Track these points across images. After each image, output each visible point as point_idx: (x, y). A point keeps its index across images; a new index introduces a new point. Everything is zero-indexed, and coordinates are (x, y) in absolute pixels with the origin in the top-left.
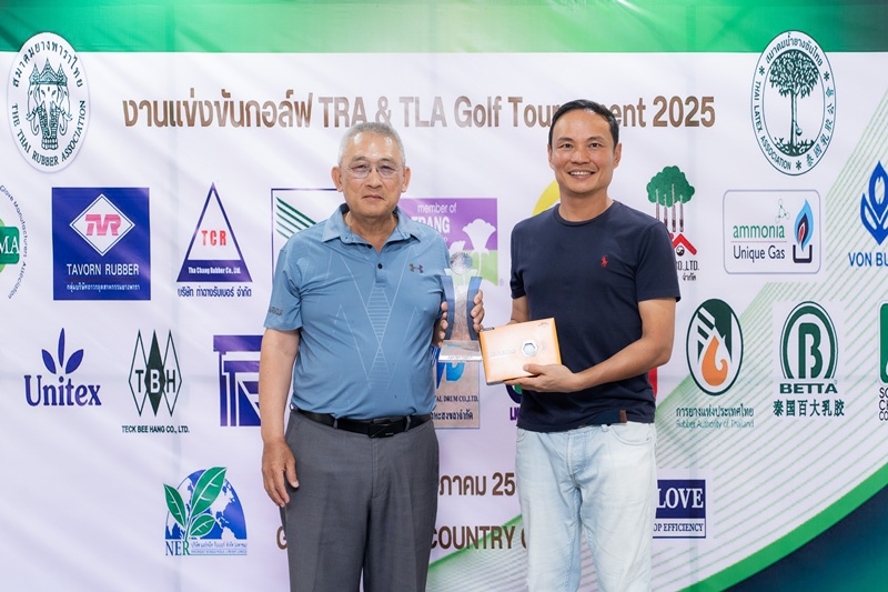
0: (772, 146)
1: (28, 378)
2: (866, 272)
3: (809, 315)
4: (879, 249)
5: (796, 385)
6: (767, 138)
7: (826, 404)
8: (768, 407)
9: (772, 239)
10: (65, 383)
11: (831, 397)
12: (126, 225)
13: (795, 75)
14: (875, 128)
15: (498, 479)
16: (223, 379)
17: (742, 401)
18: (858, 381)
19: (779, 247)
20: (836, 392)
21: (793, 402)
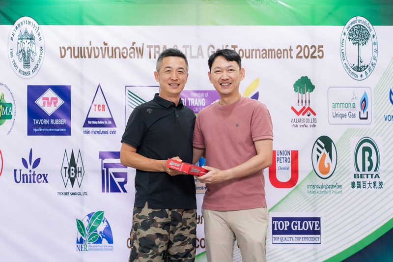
0: (350, 67)
1: (15, 171)
3: (367, 143)
5: (361, 175)
6: (347, 64)
7: (375, 183)
8: (348, 185)
9: (350, 109)
10: (32, 173)
11: (377, 180)
12: (60, 102)
13: (359, 36)
16: (103, 171)
17: (336, 182)
18: (389, 173)
19: (353, 112)
20: (379, 178)
21: (360, 182)
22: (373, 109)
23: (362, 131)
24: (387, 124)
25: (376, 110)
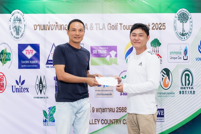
0: (178, 34)
1: (12, 86)
2: (200, 62)
3: (187, 72)
6: (177, 32)
8: (178, 92)
9: (179, 55)
10: (21, 87)
11: (192, 90)
12: (34, 52)
13: (183, 18)
16: (56, 86)
17: (172, 91)
18: (198, 87)
19: (180, 56)
20: (193, 89)
21: (184, 91)
23: (185, 66)
24: (197, 62)
25: (192, 55)
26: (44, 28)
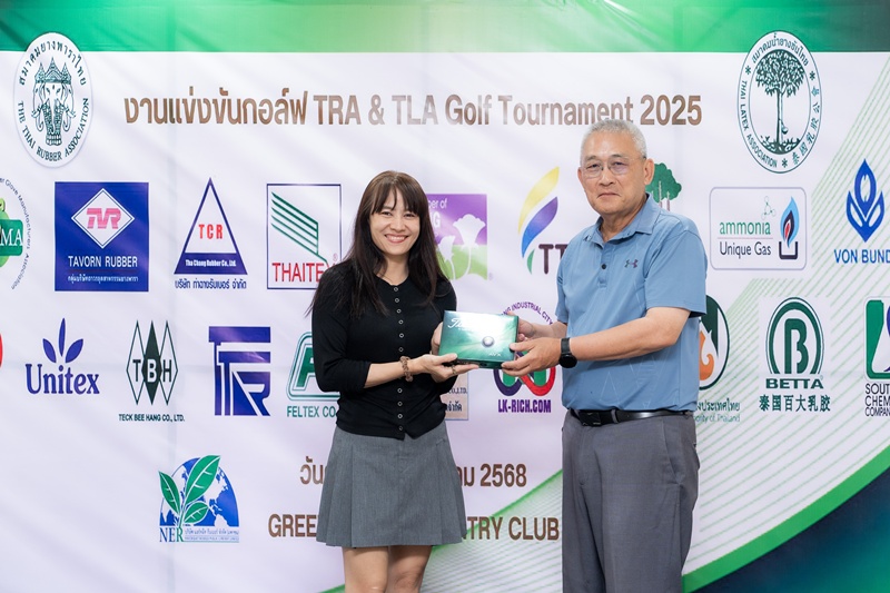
0: (758, 144)
1: (29, 367)
2: (852, 269)
3: (795, 311)
4: (865, 246)
5: (782, 380)
6: (753, 136)
7: (812, 399)
8: (754, 402)
9: (759, 236)
10: (65, 372)
11: (818, 392)
12: (126, 218)
13: (781, 74)
14: (861, 127)
15: (486, 470)
16: (218, 369)
17: (729, 396)
18: (844, 377)
19: (765, 243)
20: (822, 387)
21: (779, 397)
22: (809, 236)
23: (784, 285)
24: (839, 270)
25: (816, 237)
26: (169, 112)
